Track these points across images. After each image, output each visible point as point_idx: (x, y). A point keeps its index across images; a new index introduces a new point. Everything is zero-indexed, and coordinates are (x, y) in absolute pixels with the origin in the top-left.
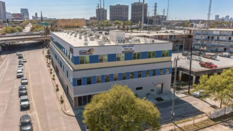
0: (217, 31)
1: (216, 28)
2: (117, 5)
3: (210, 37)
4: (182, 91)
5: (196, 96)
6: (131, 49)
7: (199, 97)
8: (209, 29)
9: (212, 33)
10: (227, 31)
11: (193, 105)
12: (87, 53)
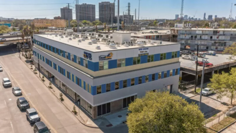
0: (199, 30)
1: (197, 28)
2: (83, 4)
3: (194, 37)
4: (188, 91)
5: (204, 95)
6: (146, 52)
7: (208, 95)
8: (193, 29)
9: (196, 33)
10: (208, 31)
11: (206, 104)
12: (106, 58)
